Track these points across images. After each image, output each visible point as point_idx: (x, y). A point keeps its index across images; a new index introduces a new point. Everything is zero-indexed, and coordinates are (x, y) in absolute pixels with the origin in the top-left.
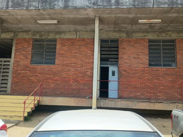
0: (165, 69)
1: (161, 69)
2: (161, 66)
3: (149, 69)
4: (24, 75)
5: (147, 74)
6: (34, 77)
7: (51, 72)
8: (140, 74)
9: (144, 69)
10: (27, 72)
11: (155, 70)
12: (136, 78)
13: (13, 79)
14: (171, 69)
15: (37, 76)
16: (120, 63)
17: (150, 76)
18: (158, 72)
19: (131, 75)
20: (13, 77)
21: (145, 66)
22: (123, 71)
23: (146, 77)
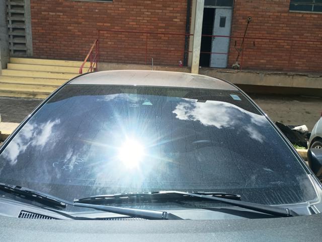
0: (316, 16)
1: (309, 16)
2: (311, 11)
3: (290, 15)
4: (54, 21)
5: (283, 25)
6: (74, 25)
7: (106, 16)
8: (271, 25)
9: (279, 14)
10: (60, 15)
11: (299, 18)
12: (263, 32)
13: (34, 28)
15: (80, 23)
16: (238, 1)
17: (288, 28)
18: (304, 21)
19: (254, 27)
20: (33, 24)
21: (283, 9)
22: (242, 18)
23: (280, 30)
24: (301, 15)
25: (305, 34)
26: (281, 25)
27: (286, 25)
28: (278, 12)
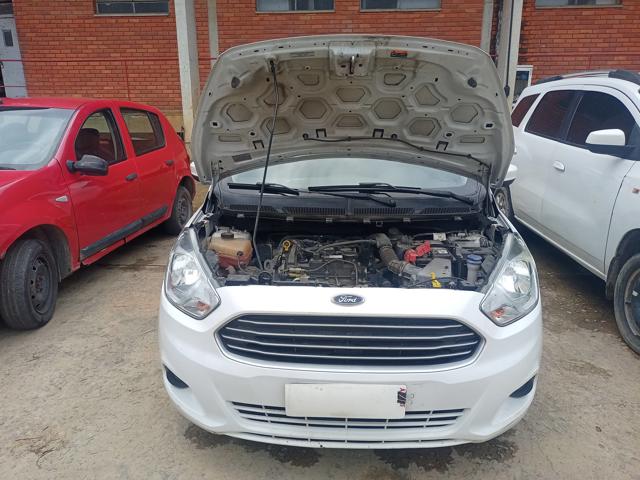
0: (137, 20)
1: (126, 21)
2: (132, 12)
3: (98, 20)
5: (92, 38)
8: (73, 39)
9: (82, 21)
11: (112, 25)
12: (66, 51)
14: (153, 20)
16: (18, 5)
17: (101, 43)
18: (120, 29)
19: (51, 43)
21: (86, 12)
22: (29, 30)
23: (89, 47)
24: (114, 21)
25: (128, 51)
26: (88, 39)
27: (95, 38)
28: (79, 18)
